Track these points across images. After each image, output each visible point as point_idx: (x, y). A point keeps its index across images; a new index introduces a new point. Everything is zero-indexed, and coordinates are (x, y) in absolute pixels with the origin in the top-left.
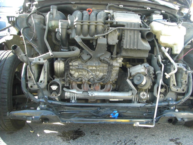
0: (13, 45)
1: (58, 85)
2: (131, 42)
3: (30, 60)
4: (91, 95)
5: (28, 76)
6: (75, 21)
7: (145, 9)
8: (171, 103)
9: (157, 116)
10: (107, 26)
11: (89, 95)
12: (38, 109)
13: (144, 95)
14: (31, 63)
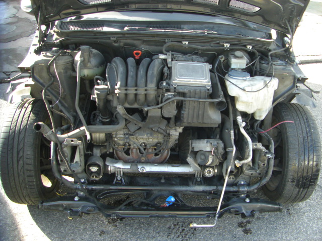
0: (36, 124)
1: (98, 166)
2: (194, 114)
3: (60, 140)
4: (141, 171)
5: (59, 159)
6: (116, 87)
7: (221, 48)
8: (241, 189)
9: (220, 209)
10: (161, 91)
11: (139, 170)
12: (76, 199)
13: (210, 172)
14: (61, 144)
